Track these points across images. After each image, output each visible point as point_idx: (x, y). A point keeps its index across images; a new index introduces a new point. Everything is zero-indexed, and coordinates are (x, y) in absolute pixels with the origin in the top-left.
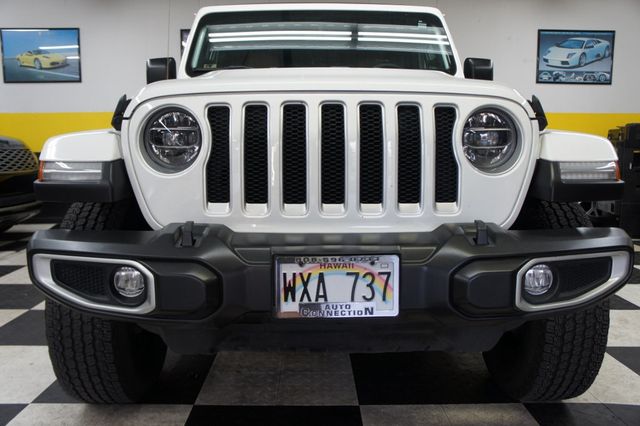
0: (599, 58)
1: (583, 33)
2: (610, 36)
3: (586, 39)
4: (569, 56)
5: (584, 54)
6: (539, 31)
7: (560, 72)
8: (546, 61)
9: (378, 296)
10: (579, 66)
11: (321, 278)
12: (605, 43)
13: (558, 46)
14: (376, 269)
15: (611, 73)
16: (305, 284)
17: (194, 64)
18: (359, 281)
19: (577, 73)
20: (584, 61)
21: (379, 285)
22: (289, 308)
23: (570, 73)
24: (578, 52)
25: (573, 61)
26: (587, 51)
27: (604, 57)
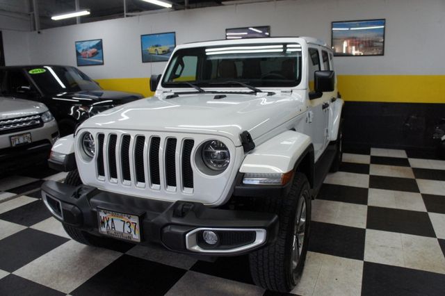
9: (133, 233)
11: (112, 219)
14: (131, 221)
16: (108, 221)
17: (166, 80)
18: (126, 224)
21: (132, 227)
22: (104, 230)
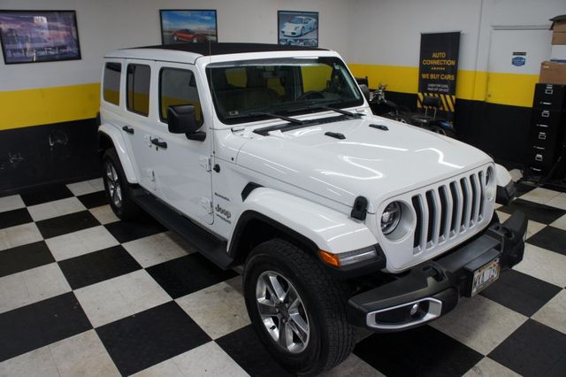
0: (312, 30)
1: (303, 13)
2: (316, 15)
3: (304, 18)
4: (296, 28)
5: (303, 27)
6: (279, 12)
7: (291, 39)
8: (283, 32)
10: (301, 35)
12: (314, 20)
13: (290, 22)
15: (317, 40)
19: (301, 40)
20: (304, 32)
23: (296, 41)
24: (301, 26)
25: (298, 32)
26: (305, 25)
27: (314, 30)
